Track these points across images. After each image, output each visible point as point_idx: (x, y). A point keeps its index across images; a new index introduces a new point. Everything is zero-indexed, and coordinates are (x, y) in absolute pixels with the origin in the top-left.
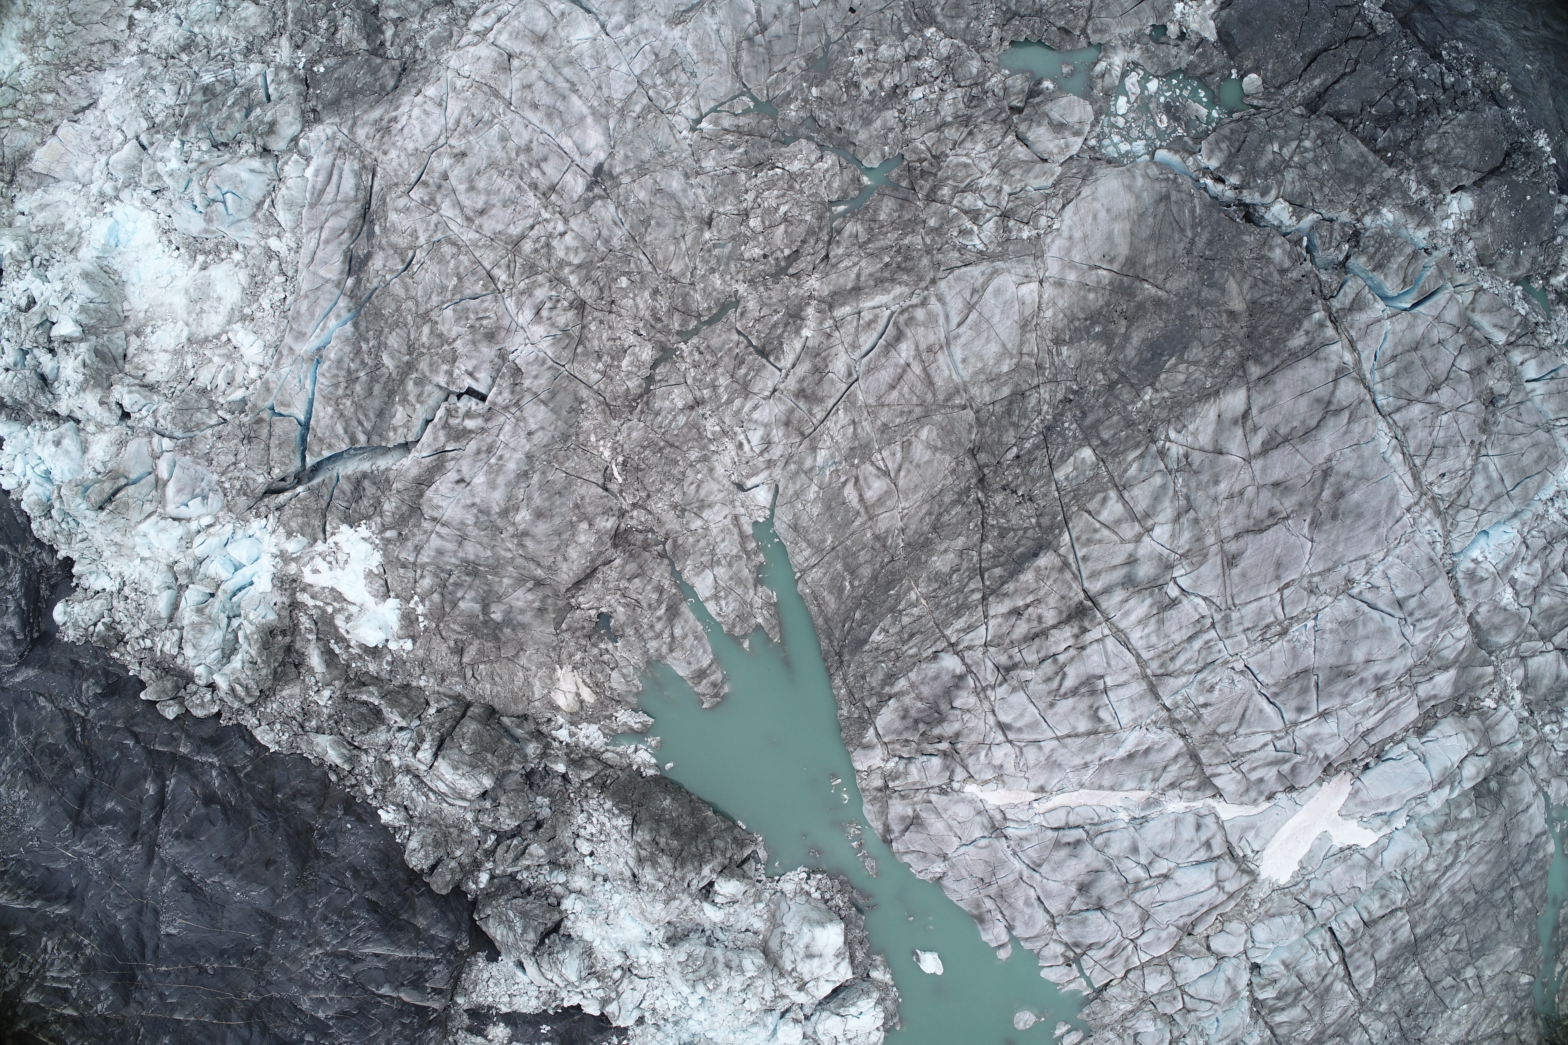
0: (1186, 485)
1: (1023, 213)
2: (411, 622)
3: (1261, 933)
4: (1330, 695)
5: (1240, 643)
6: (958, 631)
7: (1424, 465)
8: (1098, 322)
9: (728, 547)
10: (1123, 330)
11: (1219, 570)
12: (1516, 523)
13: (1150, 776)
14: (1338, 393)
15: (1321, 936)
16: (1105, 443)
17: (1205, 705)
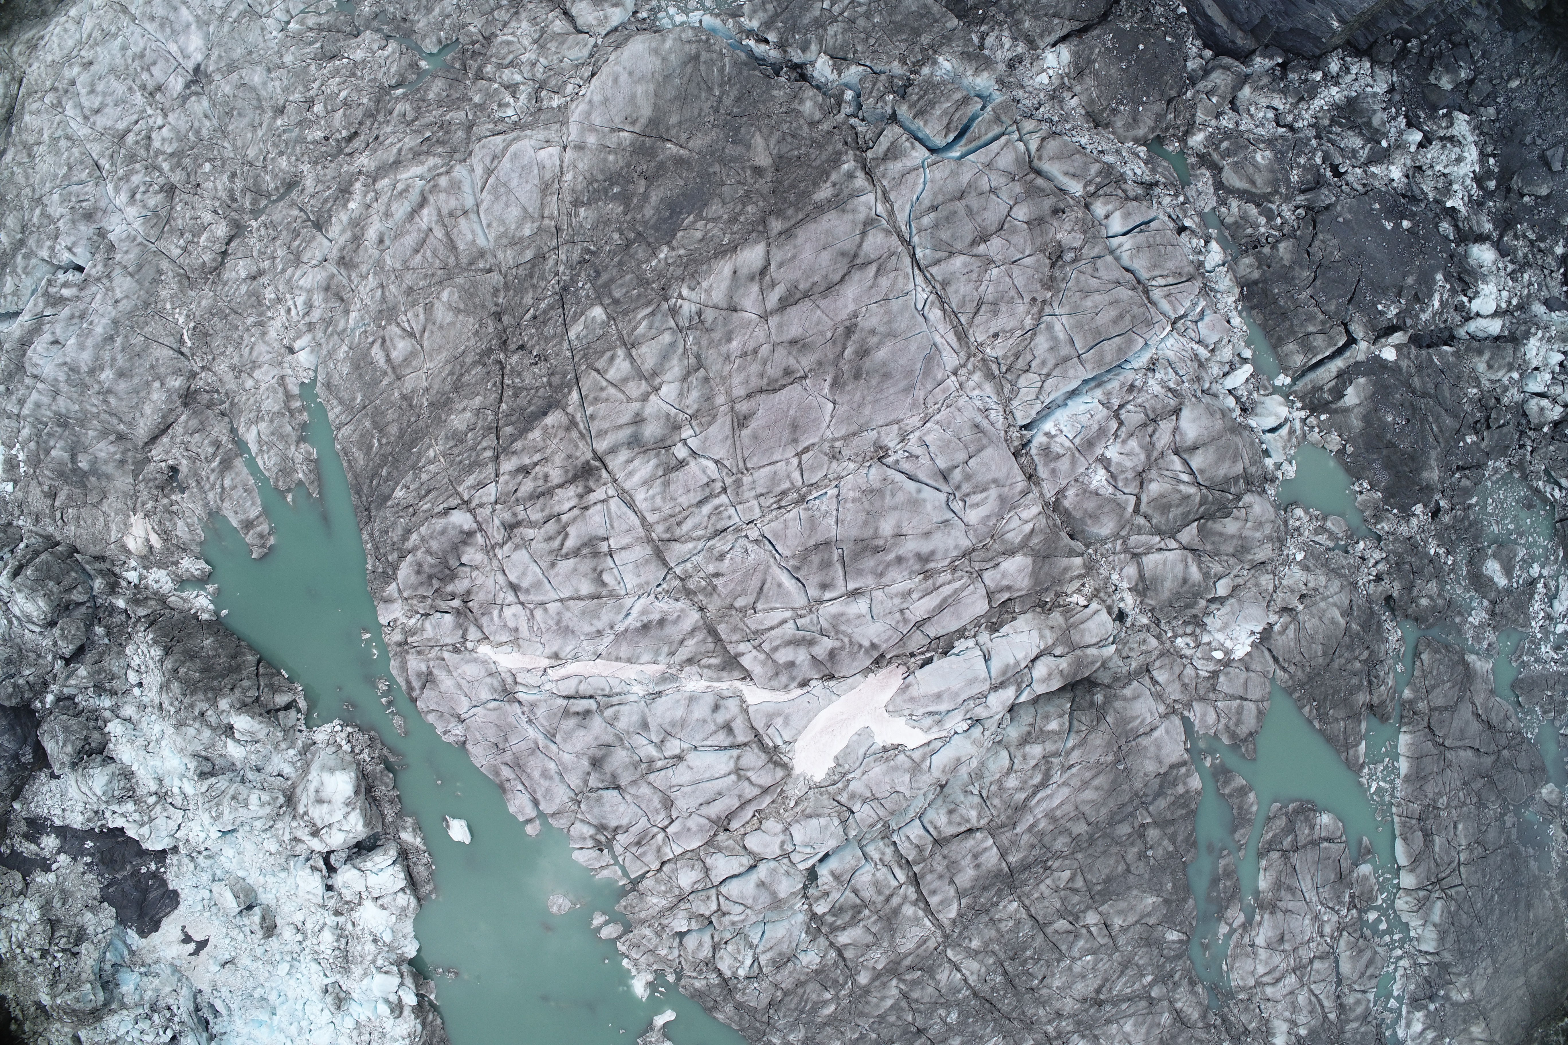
0: (697, 343)
1: (553, 82)
2: (13, 467)
3: (798, 833)
4: (860, 573)
5: (750, 509)
6: (469, 488)
7: (971, 323)
8: (617, 183)
9: (272, 404)
10: (642, 190)
11: (727, 430)
12: (1099, 393)
13: (666, 649)
14: (866, 246)
15: (878, 849)
16: (616, 302)
17: (717, 575)
